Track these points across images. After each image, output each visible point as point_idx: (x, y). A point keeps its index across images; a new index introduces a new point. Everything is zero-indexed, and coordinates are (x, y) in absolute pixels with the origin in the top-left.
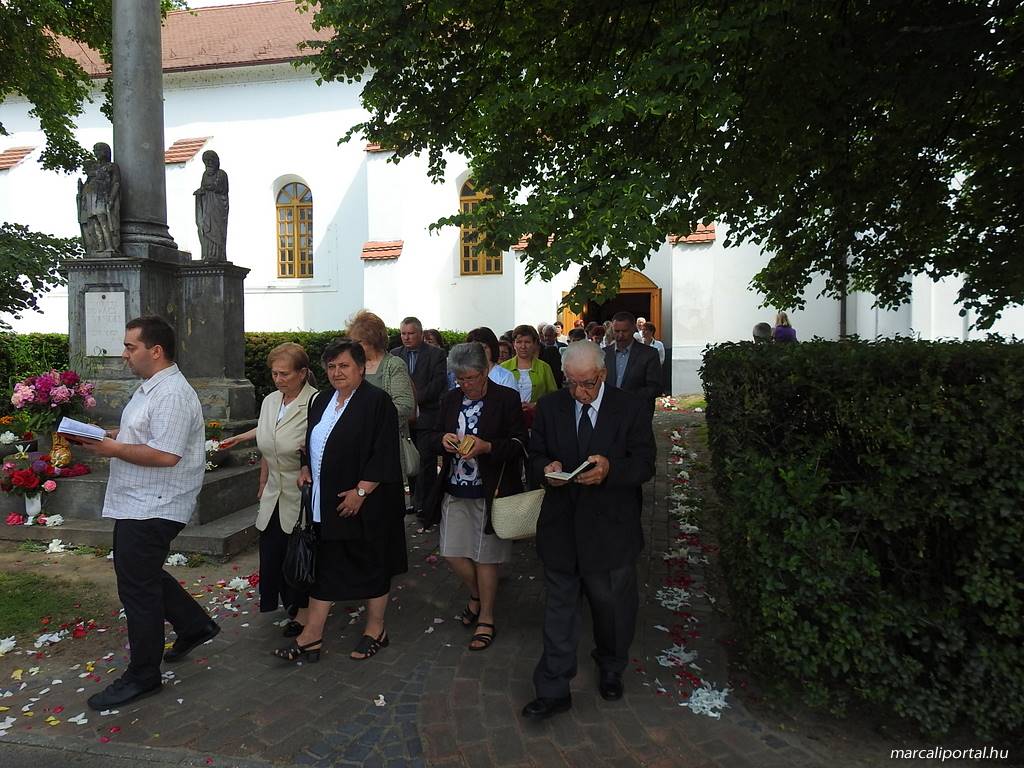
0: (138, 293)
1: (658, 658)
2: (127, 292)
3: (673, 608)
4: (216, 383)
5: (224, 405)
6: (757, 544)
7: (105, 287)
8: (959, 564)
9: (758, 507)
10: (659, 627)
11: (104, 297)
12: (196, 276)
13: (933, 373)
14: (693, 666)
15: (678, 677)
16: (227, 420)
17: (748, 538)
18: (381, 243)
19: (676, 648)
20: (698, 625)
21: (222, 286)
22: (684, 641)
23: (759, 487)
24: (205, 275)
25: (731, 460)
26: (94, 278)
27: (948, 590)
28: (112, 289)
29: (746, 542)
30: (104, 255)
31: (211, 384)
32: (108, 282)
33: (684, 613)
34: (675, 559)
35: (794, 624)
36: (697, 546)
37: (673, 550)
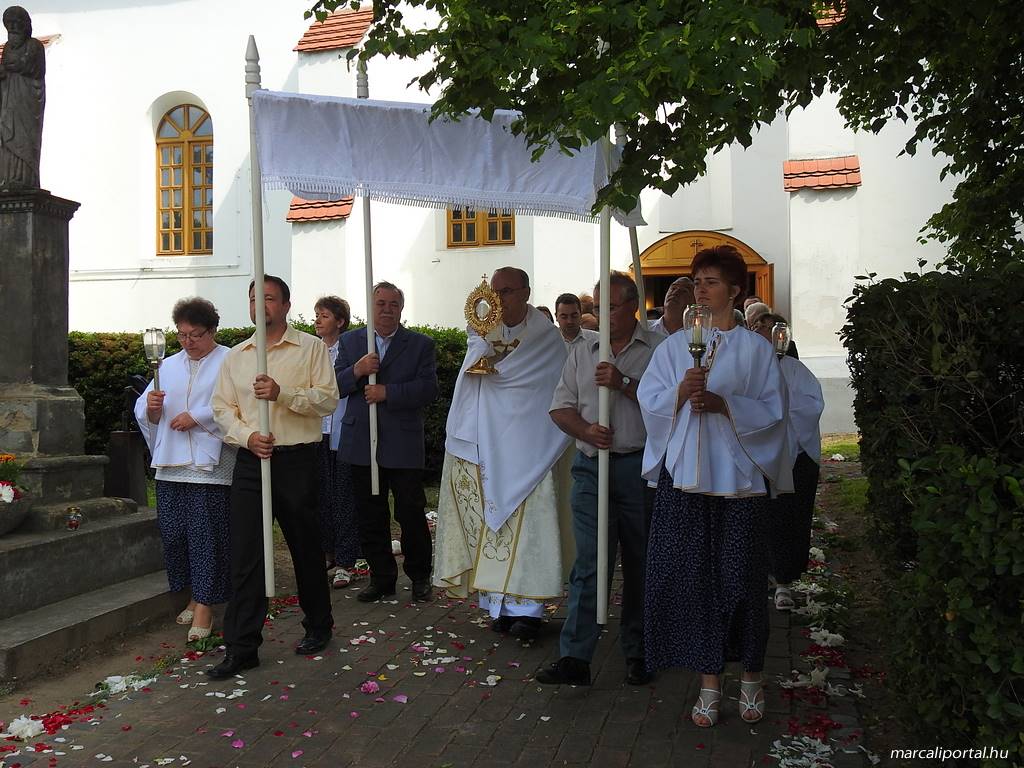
4: (17, 391)
5: (29, 428)
6: (966, 628)
9: (967, 553)
16: (33, 454)
21: (30, 230)
23: (969, 513)
31: (8, 394)
34: (803, 688)
36: (842, 667)
37: (800, 673)
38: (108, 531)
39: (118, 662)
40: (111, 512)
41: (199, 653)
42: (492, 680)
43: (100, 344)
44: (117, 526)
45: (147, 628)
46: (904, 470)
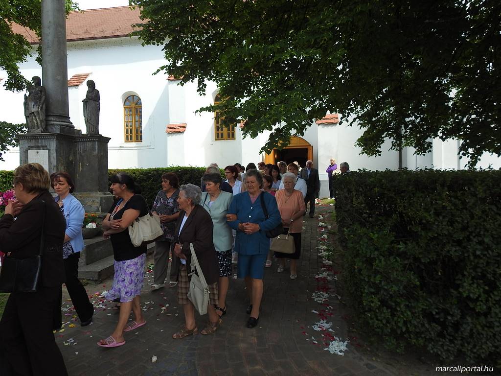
0: (55, 150)
1: (313, 327)
2: (49, 150)
3: (320, 302)
4: (94, 194)
5: (98, 205)
7: (38, 148)
8: (457, 278)
10: (313, 311)
11: (37, 153)
12: (84, 141)
13: (443, 186)
14: (330, 330)
15: (323, 335)
16: (100, 213)
17: (356, 267)
18: (176, 125)
19: (322, 321)
20: (332, 310)
21: (97, 147)
22: (326, 318)
24: (88, 141)
25: (347, 229)
26: (33, 143)
27: (452, 291)
28: (41, 148)
29: (355, 269)
30: (37, 132)
31: (91, 195)
32: (40, 145)
33: (326, 304)
34: (321, 278)
35: (379, 308)
36: (332, 271)
37: (320, 273)
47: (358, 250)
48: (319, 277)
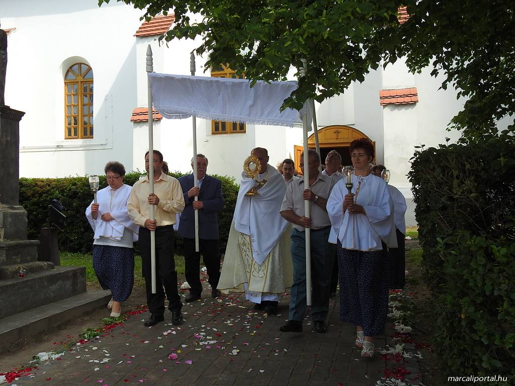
6: (471, 322)
9: (471, 284)
16: (2, 239)
17: (463, 316)
23: (472, 264)
29: (460, 320)
34: (392, 354)
36: (412, 343)
37: (390, 346)
38: (40, 278)
39: (45, 345)
40: (41, 269)
41: (85, 340)
42: (235, 352)
43: (36, 184)
44: (44, 276)
45: (60, 328)
46: (440, 243)
47: (467, 281)
48: (389, 352)
